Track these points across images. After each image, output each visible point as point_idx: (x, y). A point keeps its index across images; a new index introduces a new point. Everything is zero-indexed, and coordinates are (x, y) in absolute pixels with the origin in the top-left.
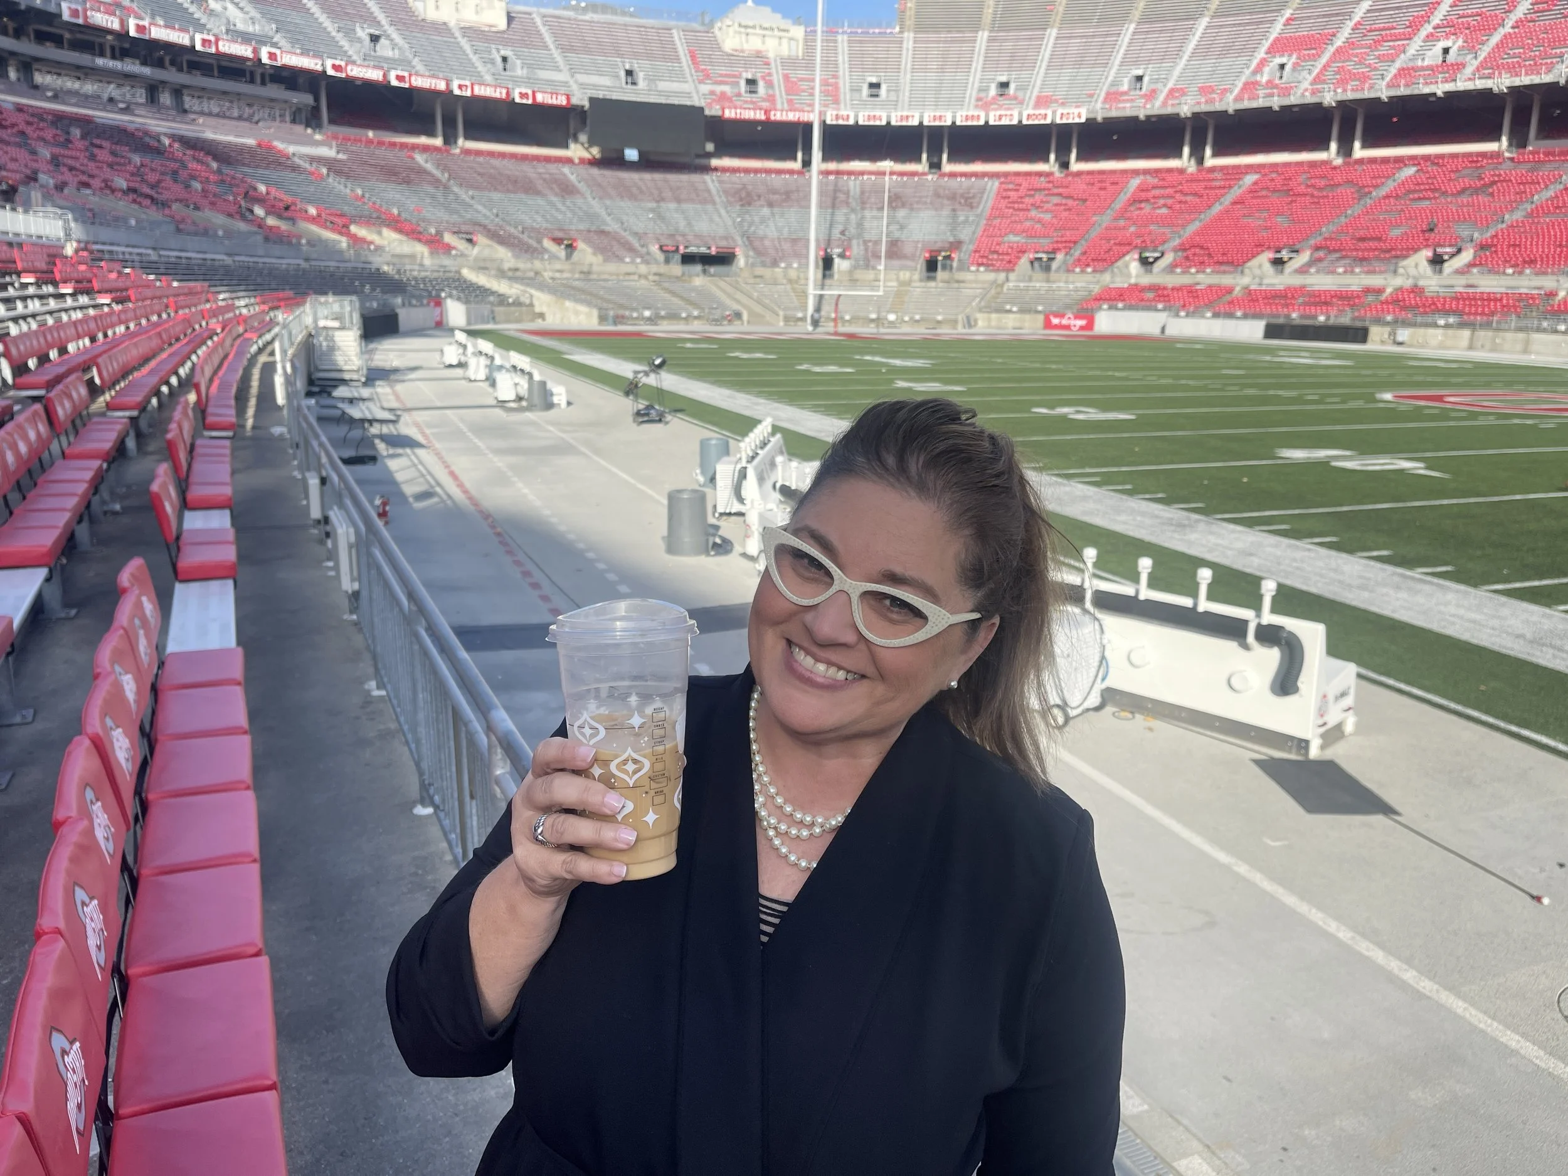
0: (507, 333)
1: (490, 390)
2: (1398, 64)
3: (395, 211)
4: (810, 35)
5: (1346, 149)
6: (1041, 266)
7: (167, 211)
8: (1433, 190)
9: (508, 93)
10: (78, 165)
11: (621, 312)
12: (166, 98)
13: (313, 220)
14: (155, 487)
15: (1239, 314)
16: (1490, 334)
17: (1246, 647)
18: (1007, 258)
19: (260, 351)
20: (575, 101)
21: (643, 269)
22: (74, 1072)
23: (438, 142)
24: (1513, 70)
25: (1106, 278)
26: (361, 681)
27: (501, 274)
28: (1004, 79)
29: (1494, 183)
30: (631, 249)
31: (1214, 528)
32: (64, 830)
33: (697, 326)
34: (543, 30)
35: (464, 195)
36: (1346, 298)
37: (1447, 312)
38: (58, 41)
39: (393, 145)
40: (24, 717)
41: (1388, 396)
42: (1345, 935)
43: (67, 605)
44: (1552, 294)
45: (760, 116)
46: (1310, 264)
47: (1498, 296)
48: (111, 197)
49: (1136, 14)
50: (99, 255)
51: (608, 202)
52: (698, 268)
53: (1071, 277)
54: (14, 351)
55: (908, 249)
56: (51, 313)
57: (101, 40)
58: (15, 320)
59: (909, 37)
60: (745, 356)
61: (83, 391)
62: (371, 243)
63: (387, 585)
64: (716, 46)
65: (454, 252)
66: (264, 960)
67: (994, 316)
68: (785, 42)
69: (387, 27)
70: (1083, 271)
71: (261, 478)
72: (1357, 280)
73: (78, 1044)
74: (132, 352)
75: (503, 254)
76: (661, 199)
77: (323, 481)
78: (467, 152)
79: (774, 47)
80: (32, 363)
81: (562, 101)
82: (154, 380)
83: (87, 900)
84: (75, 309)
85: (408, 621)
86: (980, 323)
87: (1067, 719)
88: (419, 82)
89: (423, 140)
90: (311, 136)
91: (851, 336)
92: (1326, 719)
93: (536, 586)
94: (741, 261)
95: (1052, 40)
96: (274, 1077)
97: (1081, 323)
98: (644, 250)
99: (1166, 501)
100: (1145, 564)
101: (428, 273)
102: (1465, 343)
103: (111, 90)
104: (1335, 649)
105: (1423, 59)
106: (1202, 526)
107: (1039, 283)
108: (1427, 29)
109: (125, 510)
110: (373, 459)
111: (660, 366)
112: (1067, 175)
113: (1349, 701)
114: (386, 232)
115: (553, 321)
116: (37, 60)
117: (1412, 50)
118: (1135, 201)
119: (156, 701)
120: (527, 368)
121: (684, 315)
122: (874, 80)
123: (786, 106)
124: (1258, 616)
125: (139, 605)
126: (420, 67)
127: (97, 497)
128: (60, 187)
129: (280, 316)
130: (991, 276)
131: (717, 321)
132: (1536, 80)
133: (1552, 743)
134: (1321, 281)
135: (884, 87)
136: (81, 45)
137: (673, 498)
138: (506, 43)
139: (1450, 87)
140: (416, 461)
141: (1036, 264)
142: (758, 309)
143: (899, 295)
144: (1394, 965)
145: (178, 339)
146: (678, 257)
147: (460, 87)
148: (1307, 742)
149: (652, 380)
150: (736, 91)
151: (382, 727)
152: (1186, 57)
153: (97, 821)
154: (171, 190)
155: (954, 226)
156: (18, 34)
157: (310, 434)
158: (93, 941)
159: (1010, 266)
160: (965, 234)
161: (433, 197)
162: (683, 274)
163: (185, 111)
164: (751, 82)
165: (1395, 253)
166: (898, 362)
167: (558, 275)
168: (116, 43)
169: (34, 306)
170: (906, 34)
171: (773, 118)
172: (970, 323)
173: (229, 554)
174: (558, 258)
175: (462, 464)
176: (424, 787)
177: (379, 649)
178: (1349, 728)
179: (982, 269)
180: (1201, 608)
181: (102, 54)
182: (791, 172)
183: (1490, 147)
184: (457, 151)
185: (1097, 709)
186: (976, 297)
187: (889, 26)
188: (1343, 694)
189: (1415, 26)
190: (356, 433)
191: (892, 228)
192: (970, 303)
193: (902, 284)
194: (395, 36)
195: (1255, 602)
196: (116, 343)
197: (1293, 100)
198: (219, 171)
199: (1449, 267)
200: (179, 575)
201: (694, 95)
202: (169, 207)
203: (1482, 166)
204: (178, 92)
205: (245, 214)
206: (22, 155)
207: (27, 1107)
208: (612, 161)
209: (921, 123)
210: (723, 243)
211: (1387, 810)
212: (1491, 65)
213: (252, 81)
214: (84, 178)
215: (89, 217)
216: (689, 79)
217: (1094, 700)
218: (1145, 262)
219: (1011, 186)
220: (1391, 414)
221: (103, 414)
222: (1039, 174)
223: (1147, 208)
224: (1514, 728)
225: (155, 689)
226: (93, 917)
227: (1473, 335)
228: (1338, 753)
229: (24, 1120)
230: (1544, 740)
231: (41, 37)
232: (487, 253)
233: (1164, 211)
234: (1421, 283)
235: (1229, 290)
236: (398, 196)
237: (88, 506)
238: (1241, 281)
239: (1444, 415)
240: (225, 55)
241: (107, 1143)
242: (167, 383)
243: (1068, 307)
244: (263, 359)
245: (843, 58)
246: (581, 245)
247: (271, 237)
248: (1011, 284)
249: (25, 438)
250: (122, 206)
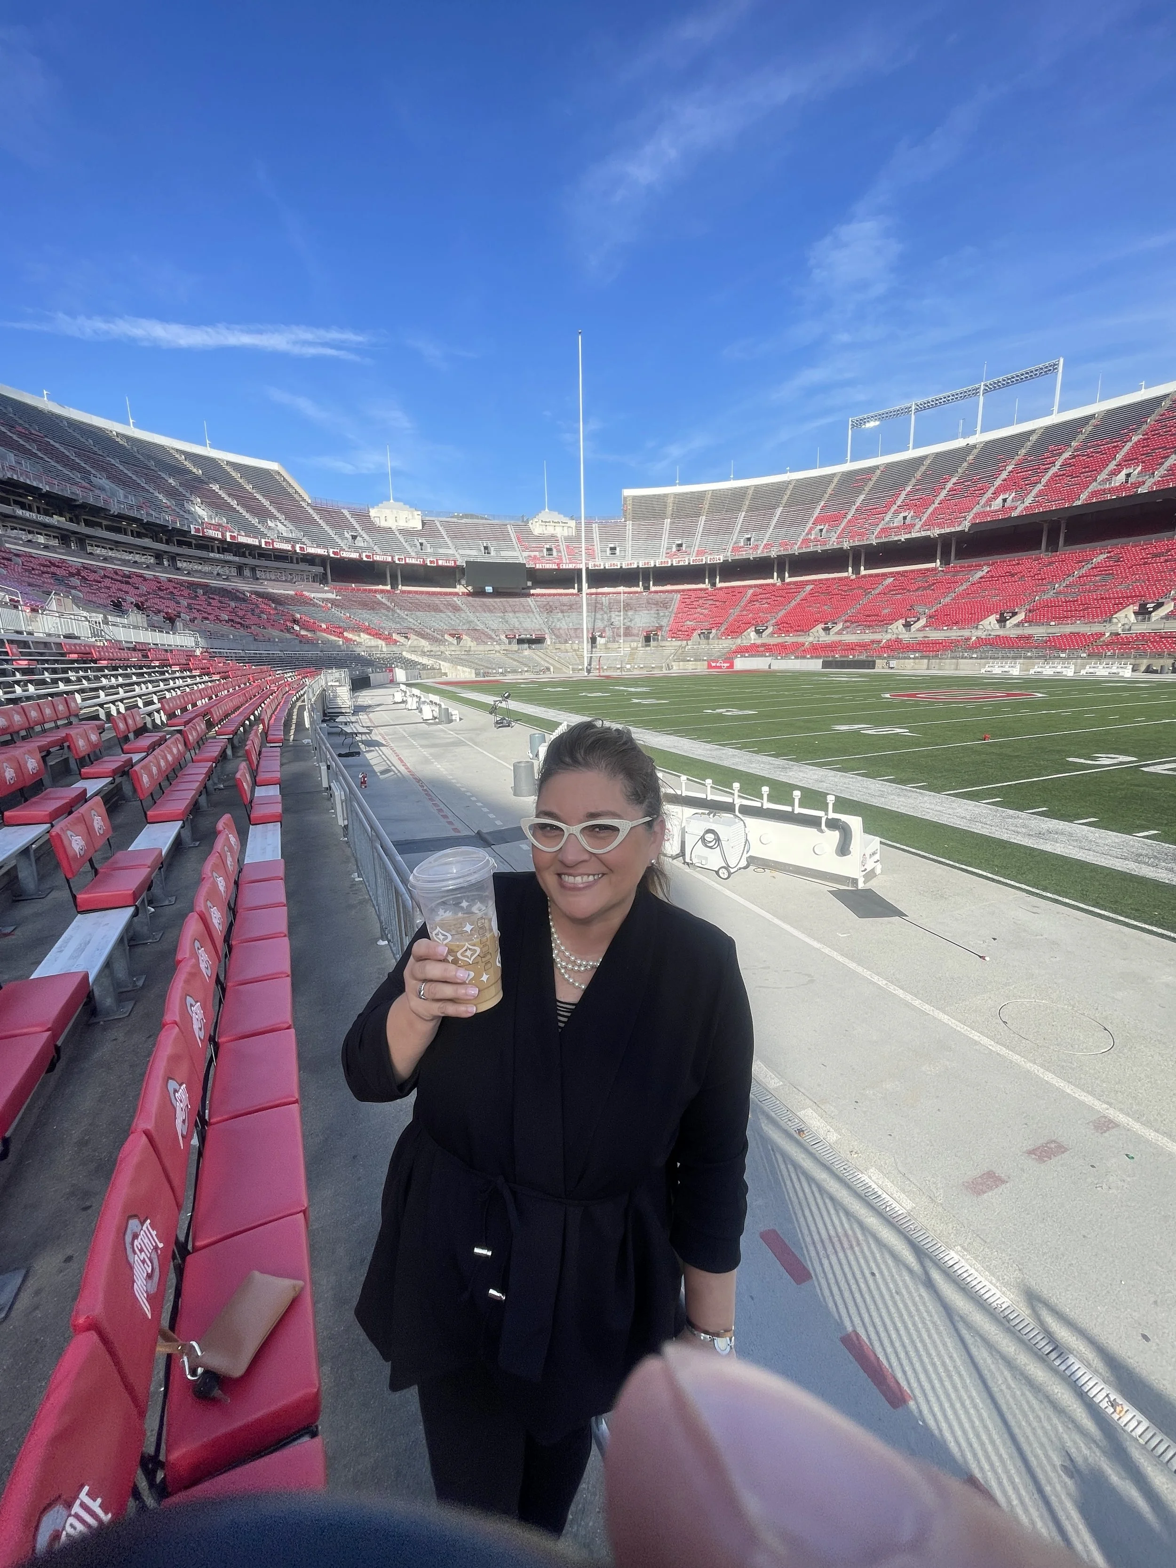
0: (428, 684)
1: (419, 714)
2: (880, 526)
3: (367, 624)
4: (578, 524)
5: (856, 571)
6: (704, 637)
7: (249, 630)
8: (903, 589)
9: (424, 561)
10: (202, 609)
11: (486, 670)
12: (247, 572)
13: (324, 631)
14: (238, 776)
15: (808, 656)
16: (938, 661)
17: (822, 831)
18: (686, 633)
19: (298, 699)
20: (458, 563)
21: (497, 648)
22: (181, 1102)
23: (388, 588)
24: (940, 526)
25: (739, 641)
26: (350, 873)
27: (423, 654)
28: (679, 542)
29: (935, 583)
30: (491, 638)
31: (802, 769)
32: (182, 964)
33: (527, 676)
34: (440, 528)
35: (402, 614)
36: (863, 646)
37: (915, 651)
38: (189, 545)
39: (366, 590)
40: (170, 901)
41: (888, 696)
42: (882, 983)
43: (195, 840)
44: (969, 639)
45: (555, 567)
46: (843, 629)
47: (941, 641)
48: (220, 624)
49: (745, 508)
50: (214, 655)
51: (478, 614)
52: (526, 646)
53: (721, 642)
54: (167, 707)
55: (635, 631)
56: (187, 686)
57: (212, 544)
58: (168, 690)
59: (629, 524)
60: (553, 690)
61: (203, 726)
62: (355, 641)
63: (361, 822)
64: (530, 532)
65: (398, 644)
66: (293, 1031)
67: (681, 663)
68: (565, 528)
69: (360, 531)
70: (726, 639)
71: (296, 767)
72: (868, 637)
73: (184, 1085)
74: (230, 705)
75: (423, 643)
76: (505, 612)
77: (328, 767)
78: (403, 592)
79: (561, 532)
80: (178, 712)
81: (452, 564)
82: (241, 718)
83: (194, 1003)
84: (200, 683)
85: (371, 840)
86: (674, 668)
87: (730, 874)
88: (378, 558)
89: (381, 587)
90: (323, 588)
91: (608, 677)
92: (865, 867)
93: (445, 817)
94: (548, 641)
95: (703, 522)
96: (297, 1096)
97: (728, 665)
98: (498, 638)
99: (776, 756)
100: (765, 790)
101: (385, 655)
102: (925, 667)
103: (218, 569)
104: (867, 830)
105: (893, 523)
106: (795, 768)
107: (703, 645)
108: (895, 507)
109: (226, 787)
110: (358, 753)
111: (507, 697)
112: (715, 590)
113: (877, 857)
114: (362, 634)
115: (452, 676)
116: (178, 555)
117: (887, 519)
118: (751, 601)
119: (237, 889)
120: (438, 702)
121: (520, 670)
122: (612, 546)
123: (568, 561)
124: (827, 814)
125: (228, 839)
126: (378, 551)
127: (211, 782)
128: (192, 620)
129: (308, 681)
130: (679, 643)
131: (537, 673)
132: (953, 530)
133: (985, 874)
134: (849, 638)
135: (618, 549)
136: (199, 547)
137: (516, 767)
138: (421, 536)
139: (908, 536)
140: (381, 754)
141: (702, 636)
142: (558, 665)
143: (632, 654)
144: (909, 998)
145: (255, 696)
146: (515, 641)
147: (399, 559)
148: (857, 880)
149: (504, 705)
150: (542, 555)
151: (360, 897)
152: (772, 528)
153: (201, 959)
154: (251, 619)
155: (658, 617)
156: (167, 543)
157: (321, 742)
158: (196, 1026)
159: (688, 637)
160: (664, 622)
161: (386, 616)
162: (519, 649)
163: (257, 579)
164: (549, 550)
165: (886, 621)
166: (633, 689)
167: (453, 653)
168: (219, 545)
169: (179, 682)
170: (628, 522)
171: (561, 567)
172: (669, 667)
173: (278, 809)
174: (454, 644)
175: (405, 754)
176: (383, 929)
177: (358, 856)
178: (878, 871)
179: (674, 639)
180: (796, 812)
181: (213, 552)
182: (572, 594)
183: (932, 565)
184: (399, 591)
185: (745, 868)
186: (671, 654)
187: (619, 517)
188: (874, 854)
189: (888, 507)
190: (349, 740)
191: (626, 621)
192: (669, 657)
193: (633, 649)
194: (365, 535)
195: (824, 807)
196: (223, 699)
197: (828, 547)
198: (276, 609)
199: (914, 628)
200: (251, 822)
201: (520, 557)
202: (250, 628)
203: (927, 576)
204: (253, 569)
205: (289, 630)
206: (172, 604)
207: (150, 1126)
208: (479, 593)
209: (638, 566)
210: (539, 633)
211: (901, 914)
212: (928, 524)
213: (292, 562)
214: (206, 615)
215: (209, 635)
216: (517, 549)
217: (743, 863)
218: (758, 632)
219: (686, 597)
220: (889, 705)
221: (214, 738)
222: (701, 590)
223: (757, 604)
224: (963, 867)
225: (236, 883)
226: (197, 1012)
227: (929, 662)
228: (873, 885)
229: (147, 1133)
230: (981, 872)
231: (180, 543)
232: (415, 643)
233: (766, 605)
234: (900, 637)
235: (803, 645)
236: (368, 616)
237: (205, 787)
238: (808, 639)
239: (917, 704)
240: (277, 549)
241: (203, 1139)
242: (249, 719)
243: (719, 657)
244: (299, 704)
245: (596, 535)
246: (464, 637)
247: (302, 640)
248: (689, 647)
249: (171, 753)
250: (226, 628)
